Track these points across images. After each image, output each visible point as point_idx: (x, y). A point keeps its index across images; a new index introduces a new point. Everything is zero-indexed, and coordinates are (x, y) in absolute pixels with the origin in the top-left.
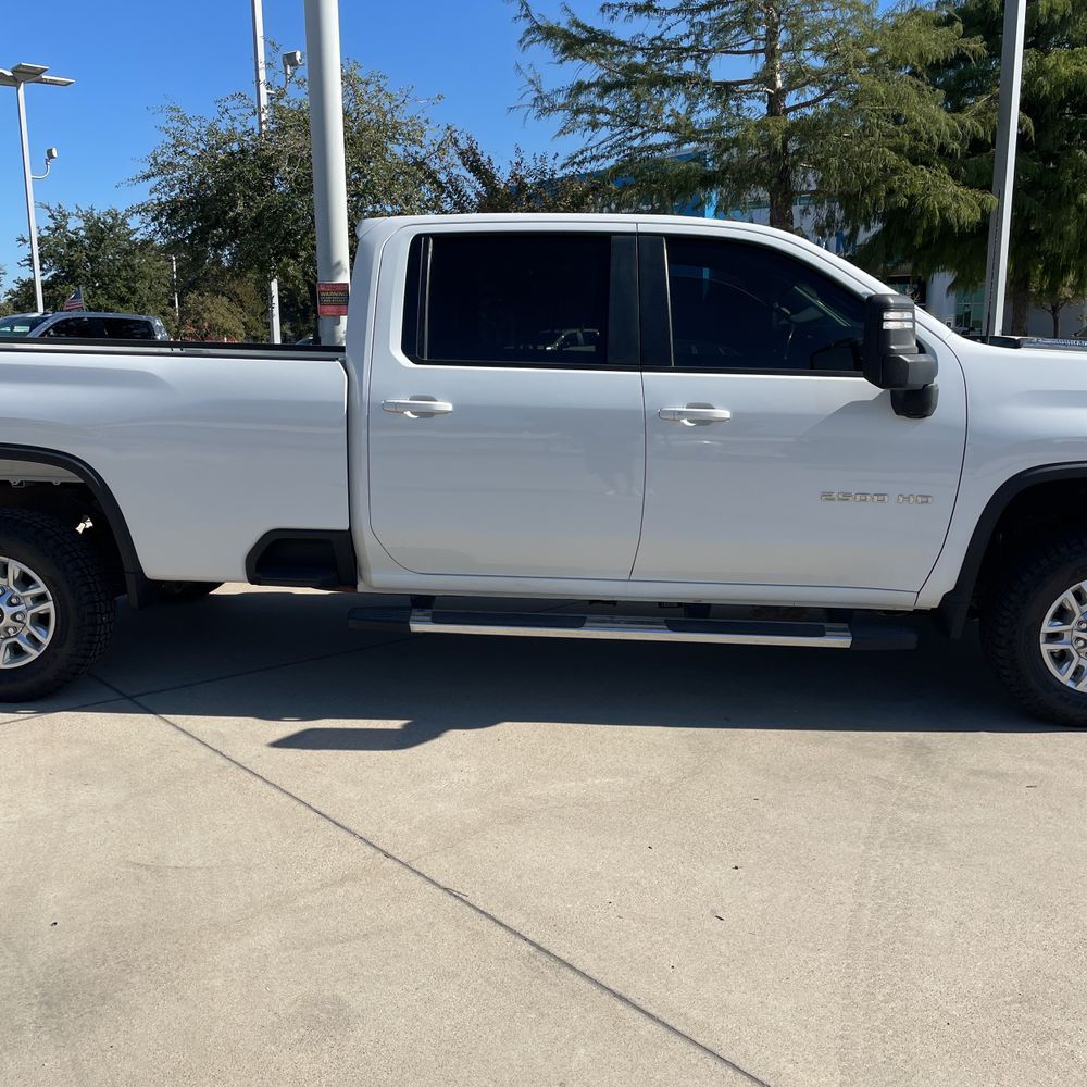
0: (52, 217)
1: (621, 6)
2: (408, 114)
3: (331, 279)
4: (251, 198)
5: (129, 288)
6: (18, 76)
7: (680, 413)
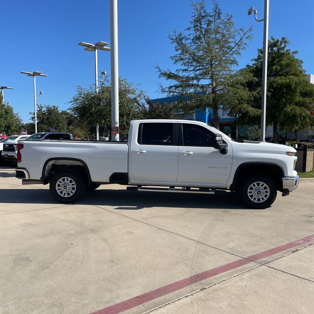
0: (39, 107)
1: (180, 70)
2: (132, 88)
3: (115, 125)
4: (96, 107)
5: (57, 125)
6: (34, 74)
7: (184, 153)
